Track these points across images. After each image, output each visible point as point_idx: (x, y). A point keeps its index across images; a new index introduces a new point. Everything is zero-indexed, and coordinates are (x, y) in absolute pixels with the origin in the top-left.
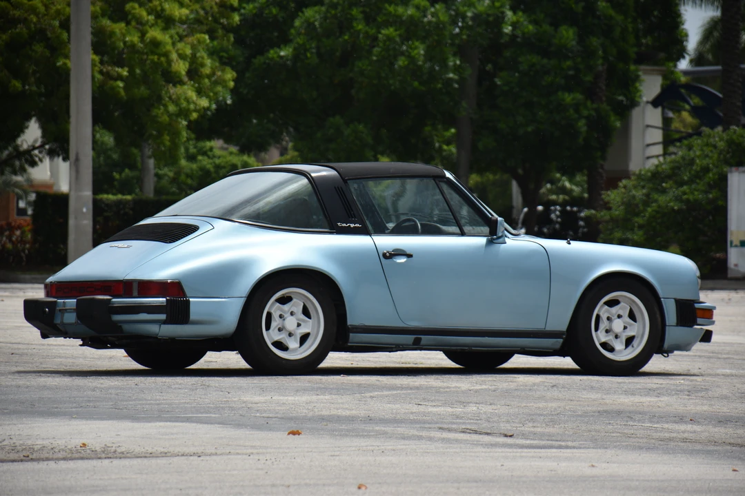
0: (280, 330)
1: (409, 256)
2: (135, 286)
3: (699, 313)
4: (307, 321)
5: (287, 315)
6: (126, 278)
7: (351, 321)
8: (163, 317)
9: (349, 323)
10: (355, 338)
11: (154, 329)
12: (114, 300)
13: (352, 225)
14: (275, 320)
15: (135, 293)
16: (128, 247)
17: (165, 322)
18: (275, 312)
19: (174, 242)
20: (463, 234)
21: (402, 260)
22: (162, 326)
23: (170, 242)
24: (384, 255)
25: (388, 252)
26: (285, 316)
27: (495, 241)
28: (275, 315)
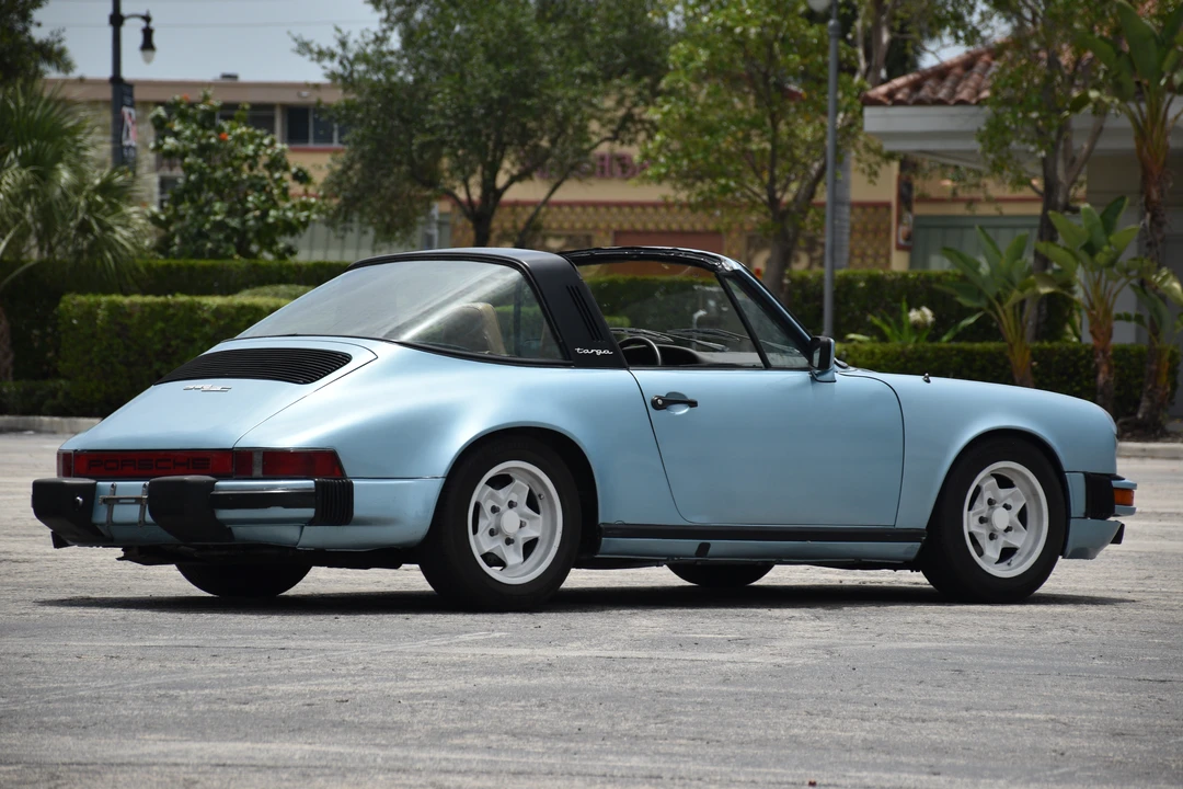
0: (492, 533)
1: (693, 404)
2: (258, 459)
3: (1118, 496)
4: (534, 518)
5: (504, 507)
6: (240, 445)
7: (604, 517)
8: (309, 512)
9: (601, 520)
10: (610, 545)
11: (289, 533)
12: (219, 483)
13: (599, 352)
14: (486, 517)
15: (258, 471)
16: (224, 390)
17: (311, 522)
18: (485, 501)
19: (313, 381)
20: (767, 366)
21: (683, 411)
22: (306, 528)
23: (305, 383)
24: (654, 404)
25: (660, 398)
26: (502, 509)
27: (819, 378)
28: (487, 507)
